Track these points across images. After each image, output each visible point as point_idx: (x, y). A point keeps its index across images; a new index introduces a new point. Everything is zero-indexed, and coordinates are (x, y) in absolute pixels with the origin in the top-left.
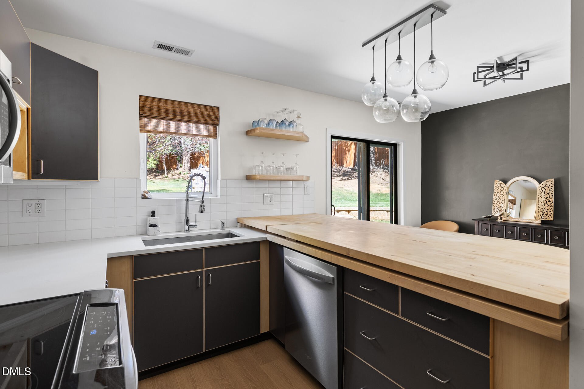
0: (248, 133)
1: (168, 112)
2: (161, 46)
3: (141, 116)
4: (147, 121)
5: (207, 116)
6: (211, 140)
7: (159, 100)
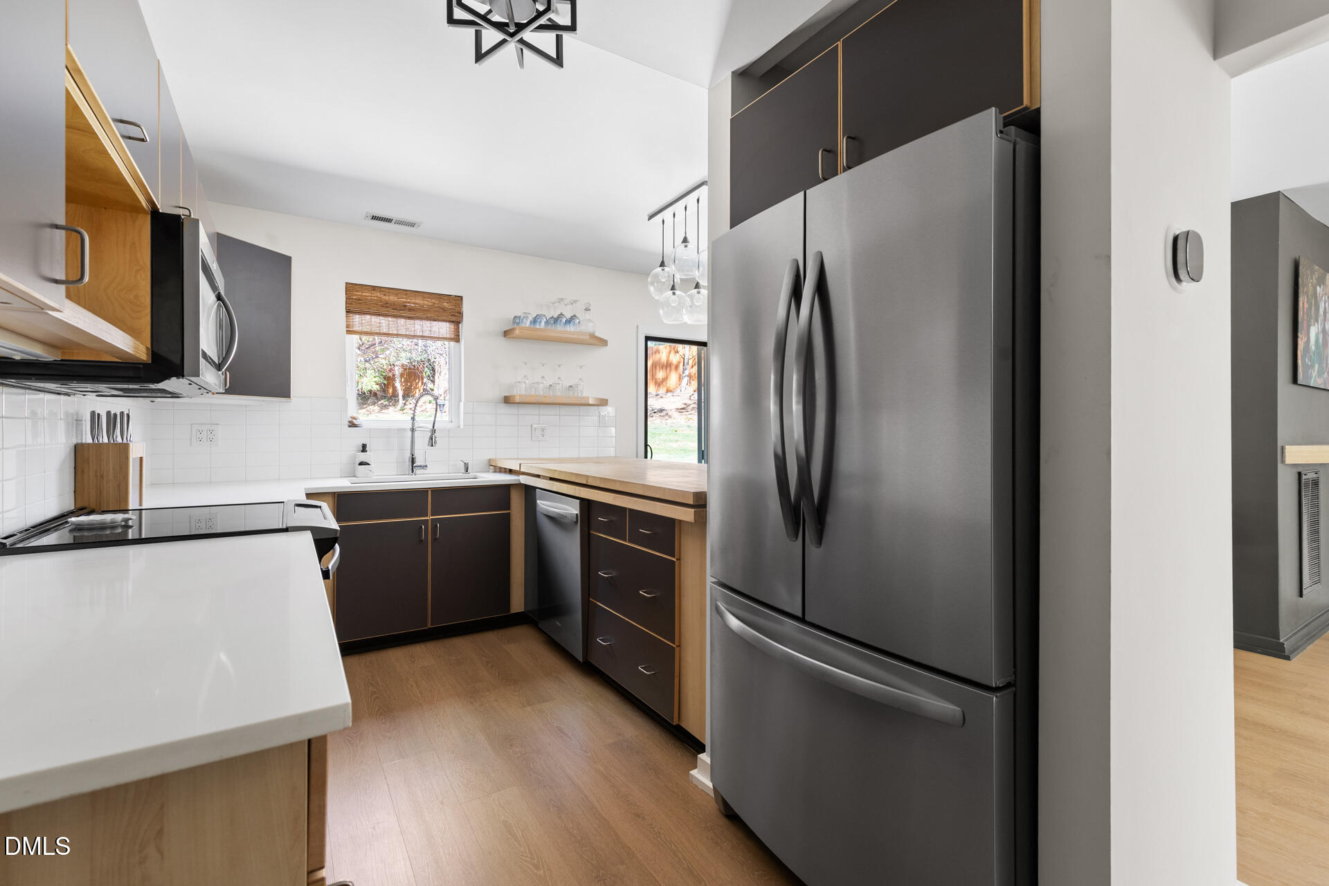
0: (506, 334)
1: (386, 305)
2: (374, 218)
3: (348, 312)
4: (357, 318)
5: (444, 310)
6: (452, 343)
7: (374, 288)
